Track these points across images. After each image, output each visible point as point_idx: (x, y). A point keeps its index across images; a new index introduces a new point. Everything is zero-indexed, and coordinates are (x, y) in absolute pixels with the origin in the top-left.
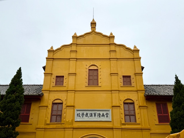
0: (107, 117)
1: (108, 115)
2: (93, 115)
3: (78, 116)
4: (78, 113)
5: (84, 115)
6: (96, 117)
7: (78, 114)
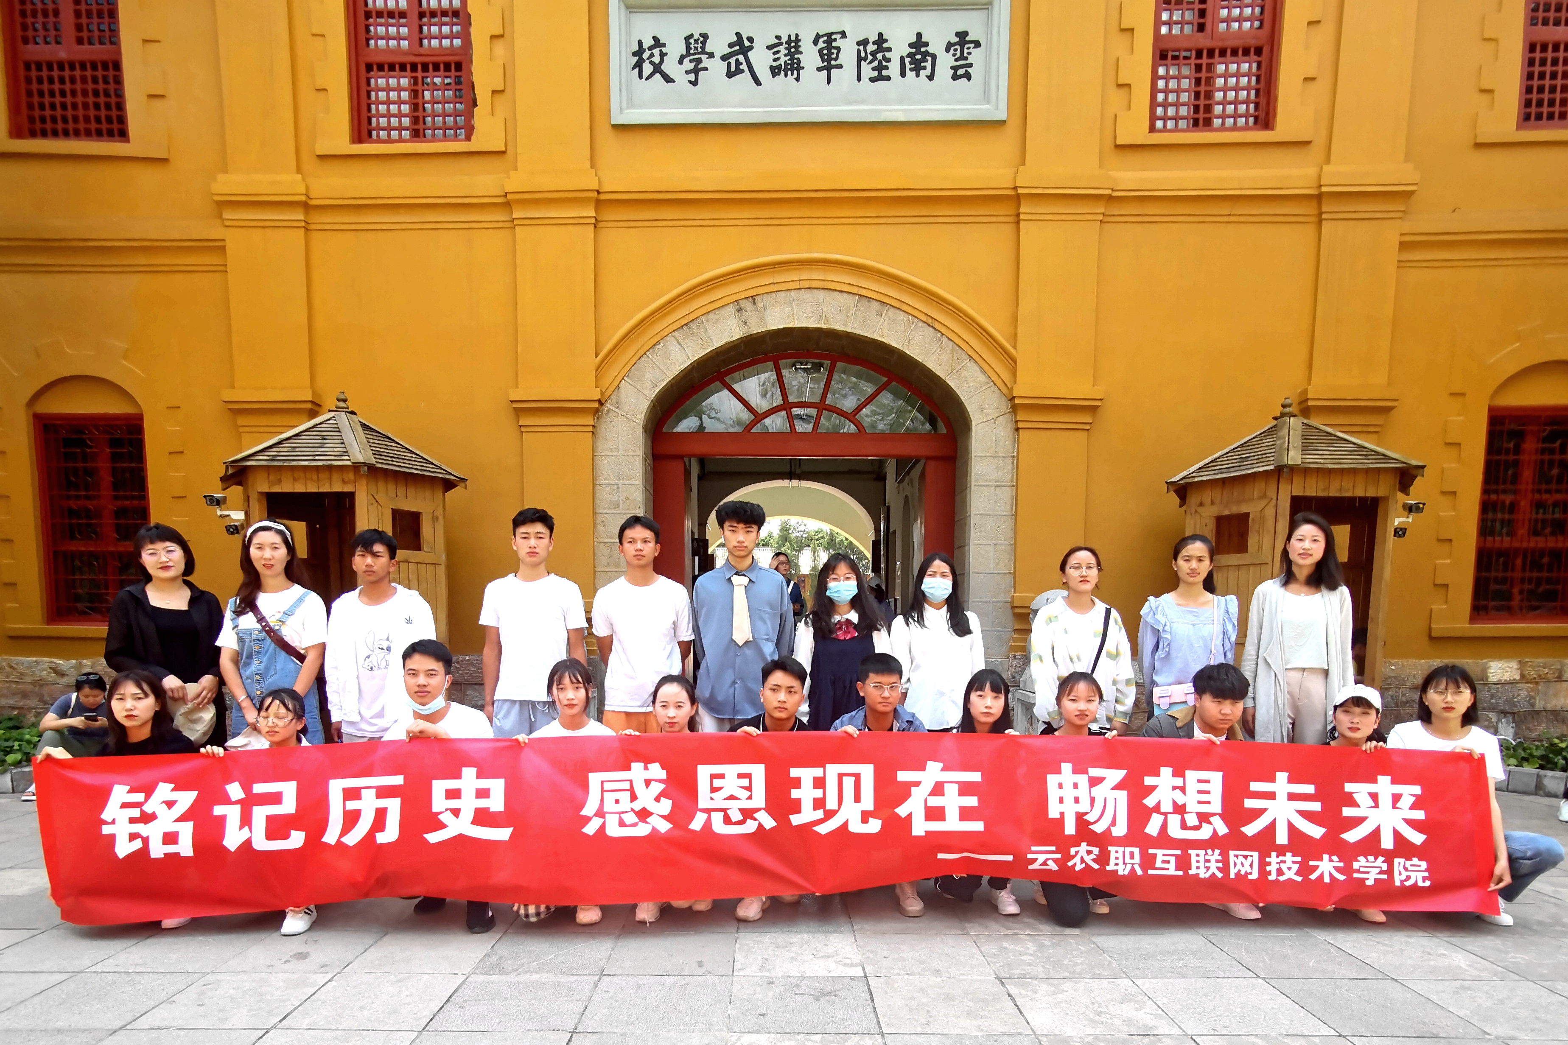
0: (962, 72)
1: (976, 56)
2: (810, 57)
3: (647, 68)
4: (648, 42)
5: (706, 62)
6: (844, 75)
7: (639, 53)
